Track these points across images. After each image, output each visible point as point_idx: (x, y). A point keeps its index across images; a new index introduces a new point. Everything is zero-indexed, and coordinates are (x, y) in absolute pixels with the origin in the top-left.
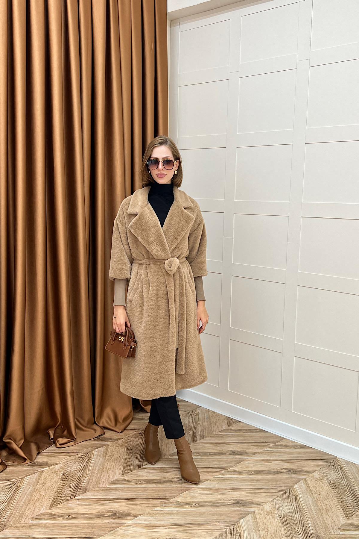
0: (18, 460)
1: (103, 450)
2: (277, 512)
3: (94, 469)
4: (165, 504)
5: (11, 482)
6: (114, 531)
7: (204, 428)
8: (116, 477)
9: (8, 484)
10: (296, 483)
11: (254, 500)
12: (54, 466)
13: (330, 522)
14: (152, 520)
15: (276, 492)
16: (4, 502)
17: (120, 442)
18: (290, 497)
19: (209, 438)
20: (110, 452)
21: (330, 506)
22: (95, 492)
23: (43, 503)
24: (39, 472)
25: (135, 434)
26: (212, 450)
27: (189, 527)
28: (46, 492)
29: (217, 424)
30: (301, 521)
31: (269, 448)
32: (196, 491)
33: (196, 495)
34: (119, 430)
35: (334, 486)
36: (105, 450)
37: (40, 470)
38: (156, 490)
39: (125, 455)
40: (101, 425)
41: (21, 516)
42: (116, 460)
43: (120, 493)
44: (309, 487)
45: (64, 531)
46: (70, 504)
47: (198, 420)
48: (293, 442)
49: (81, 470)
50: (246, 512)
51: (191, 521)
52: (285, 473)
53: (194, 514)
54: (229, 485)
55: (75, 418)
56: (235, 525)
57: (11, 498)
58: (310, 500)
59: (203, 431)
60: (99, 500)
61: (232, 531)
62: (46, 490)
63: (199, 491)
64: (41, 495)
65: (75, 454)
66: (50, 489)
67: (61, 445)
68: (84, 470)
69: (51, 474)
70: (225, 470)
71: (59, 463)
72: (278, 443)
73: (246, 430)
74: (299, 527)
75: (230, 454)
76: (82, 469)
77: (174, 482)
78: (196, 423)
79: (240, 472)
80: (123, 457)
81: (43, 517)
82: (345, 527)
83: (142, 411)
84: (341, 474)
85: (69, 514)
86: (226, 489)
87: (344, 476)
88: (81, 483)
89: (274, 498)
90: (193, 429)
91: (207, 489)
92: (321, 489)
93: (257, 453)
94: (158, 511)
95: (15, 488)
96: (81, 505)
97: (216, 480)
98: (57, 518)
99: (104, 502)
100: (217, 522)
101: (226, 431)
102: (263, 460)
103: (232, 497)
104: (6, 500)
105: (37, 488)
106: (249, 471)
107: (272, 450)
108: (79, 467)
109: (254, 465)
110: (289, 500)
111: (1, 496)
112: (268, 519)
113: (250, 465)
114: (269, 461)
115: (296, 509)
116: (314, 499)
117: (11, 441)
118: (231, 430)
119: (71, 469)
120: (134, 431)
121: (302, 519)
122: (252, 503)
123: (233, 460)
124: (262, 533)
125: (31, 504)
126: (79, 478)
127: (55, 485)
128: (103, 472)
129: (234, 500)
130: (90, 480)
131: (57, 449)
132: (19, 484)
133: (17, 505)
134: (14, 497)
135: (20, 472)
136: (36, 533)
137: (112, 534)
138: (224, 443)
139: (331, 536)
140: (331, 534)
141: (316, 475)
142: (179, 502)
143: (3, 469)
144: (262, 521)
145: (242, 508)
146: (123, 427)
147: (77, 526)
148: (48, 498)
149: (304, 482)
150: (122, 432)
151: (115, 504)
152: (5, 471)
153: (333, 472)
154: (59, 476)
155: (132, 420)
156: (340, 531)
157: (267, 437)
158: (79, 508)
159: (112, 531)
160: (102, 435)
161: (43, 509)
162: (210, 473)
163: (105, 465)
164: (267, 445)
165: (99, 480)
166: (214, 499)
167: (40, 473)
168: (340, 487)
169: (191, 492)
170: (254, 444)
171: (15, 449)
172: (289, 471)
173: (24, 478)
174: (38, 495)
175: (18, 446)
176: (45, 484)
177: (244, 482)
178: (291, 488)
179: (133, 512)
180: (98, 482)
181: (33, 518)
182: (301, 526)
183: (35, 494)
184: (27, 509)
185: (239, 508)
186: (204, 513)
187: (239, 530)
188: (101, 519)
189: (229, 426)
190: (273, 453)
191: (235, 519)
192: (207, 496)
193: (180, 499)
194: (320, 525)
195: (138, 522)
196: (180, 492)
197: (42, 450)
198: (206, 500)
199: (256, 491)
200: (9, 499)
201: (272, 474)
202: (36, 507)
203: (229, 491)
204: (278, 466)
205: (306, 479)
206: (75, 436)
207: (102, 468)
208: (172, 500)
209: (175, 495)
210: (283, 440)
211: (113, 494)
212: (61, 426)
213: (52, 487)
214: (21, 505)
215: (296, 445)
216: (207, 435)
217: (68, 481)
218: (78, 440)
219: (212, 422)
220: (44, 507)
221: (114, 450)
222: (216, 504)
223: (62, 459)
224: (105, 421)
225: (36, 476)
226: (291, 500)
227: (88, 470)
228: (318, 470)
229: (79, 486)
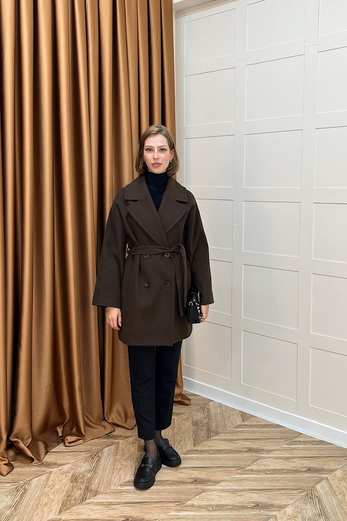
0: (25, 460)
1: (113, 448)
2: (300, 516)
3: (104, 469)
4: (180, 508)
5: (18, 485)
7: (218, 424)
8: (128, 478)
9: (15, 486)
10: (318, 483)
11: (275, 503)
12: (63, 467)
15: (298, 493)
16: (10, 507)
17: (131, 439)
18: (313, 498)
19: (224, 435)
20: (120, 451)
22: (106, 495)
23: (52, 508)
26: (227, 448)
28: (55, 495)
29: (231, 419)
31: (287, 444)
32: (212, 492)
33: (213, 497)
34: (130, 426)
36: (115, 449)
37: (48, 471)
38: (170, 492)
39: (136, 454)
40: (110, 421)
42: (127, 459)
43: (132, 496)
44: (331, 487)
46: (80, 508)
47: (211, 415)
48: (311, 437)
49: (91, 471)
50: (267, 517)
52: (306, 471)
54: (247, 485)
55: (84, 415)
57: (18, 503)
58: (335, 502)
59: (217, 427)
60: (110, 504)
62: (55, 493)
63: (215, 493)
64: (49, 499)
65: (85, 453)
66: (58, 492)
67: (69, 443)
68: (94, 470)
69: (60, 475)
70: (242, 469)
71: (68, 463)
72: (296, 439)
73: (261, 425)
75: (246, 452)
76: (92, 469)
77: (188, 483)
78: (209, 419)
79: (258, 472)
80: (134, 456)
86: (244, 490)
88: (91, 485)
89: (295, 500)
90: (207, 425)
91: (224, 491)
92: (345, 490)
93: (274, 450)
94: (173, 515)
95: (22, 491)
96: (92, 510)
97: (233, 480)
99: (115, 506)
101: (241, 427)
102: (281, 458)
103: (252, 500)
105: (45, 491)
106: (267, 470)
107: (290, 446)
108: (89, 468)
109: (272, 463)
110: (312, 502)
111: (8, 501)
113: (268, 463)
114: (287, 459)
115: (320, 512)
116: (339, 500)
117: (18, 440)
118: (246, 425)
119: (81, 470)
122: (272, 505)
123: (250, 458)
125: (38, 509)
126: (89, 479)
127: (64, 488)
128: (114, 472)
129: (253, 502)
130: (100, 481)
131: (66, 448)
132: (26, 487)
133: (24, 510)
134: (22, 502)
135: (28, 473)
138: (239, 440)
141: (338, 473)
142: (195, 505)
143: (10, 471)
145: (262, 512)
148: (56, 503)
149: (326, 482)
150: (132, 429)
151: (128, 508)
152: (12, 472)
154: (68, 478)
157: (285, 433)
158: (90, 513)
160: (111, 432)
161: (51, 514)
162: (226, 473)
163: (116, 465)
164: (284, 441)
165: (111, 482)
166: (232, 502)
167: (48, 474)
169: (208, 494)
170: (271, 440)
171: (22, 448)
172: (309, 470)
173: (31, 480)
174: (45, 499)
175: (25, 445)
176: (54, 486)
177: (263, 482)
178: (312, 489)
179: (147, 517)
180: (109, 483)
183: (43, 498)
184: (35, 515)
185: (260, 512)
186: (222, 517)
189: (243, 421)
190: (291, 449)
192: (225, 498)
193: (196, 502)
196: (196, 494)
197: (50, 449)
198: (223, 502)
199: (276, 492)
200: (16, 503)
201: (291, 473)
202: (44, 512)
203: (248, 493)
204: (297, 464)
205: (328, 479)
206: (84, 433)
207: (113, 467)
208: (187, 503)
209: (190, 497)
210: (301, 436)
211: (126, 498)
212: (69, 423)
213: (61, 490)
214: (28, 511)
215: (314, 441)
216: (221, 431)
217: (77, 483)
218: (88, 438)
219: (225, 417)
220: (53, 513)
221: (125, 449)
222: (234, 508)
223: (71, 459)
224: (114, 417)
225: (44, 477)
226: (314, 502)
227: (98, 470)
228: (340, 469)
229: (89, 488)
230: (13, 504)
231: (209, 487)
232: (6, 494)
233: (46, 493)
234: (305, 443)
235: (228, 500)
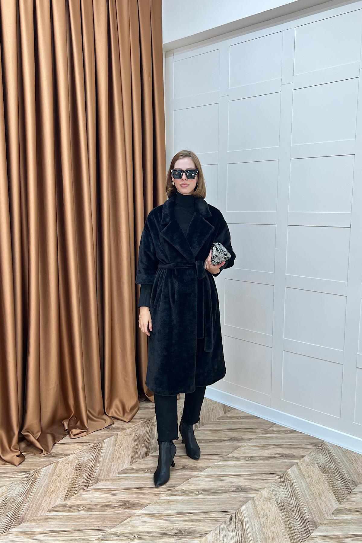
0: (35, 451)
1: (113, 439)
2: (274, 498)
3: (104, 459)
4: (171, 493)
5: (29, 474)
6: (125, 521)
7: (203, 416)
8: (125, 466)
9: (26, 475)
10: (289, 468)
11: (253, 486)
12: (69, 456)
13: (324, 506)
14: (159, 509)
15: (272, 477)
16: (22, 495)
17: (128, 431)
18: (285, 482)
19: (208, 425)
20: (119, 441)
21: (322, 491)
22: (106, 482)
23: (58, 494)
24: (55, 462)
25: (142, 423)
26: (211, 437)
27: (194, 516)
28: (61, 483)
29: (215, 411)
30: (297, 507)
31: (262, 433)
32: (199, 478)
33: (199, 482)
34: (127, 419)
35: (324, 470)
36: (115, 440)
39: (133, 444)
40: (110, 415)
41: (38, 509)
42: (125, 449)
43: (129, 482)
44: (301, 471)
45: (78, 523)
46: (84, 494)
48: (283, 427)
49: (93, 460)
50: (246, 499)
51: (195, 509)
52: (279, 458)
53: (198, 502)
54: (229, 471)
55: (86, 410)
56: (237, 513)
57: (29, 491)
58: (304, 484)
60: (110, 490)
61: (235, 519)
62: (62, 481)
63: (201, 479)
64: (56, 487)
65: (88, 444)
66: (65, 480)
67: (74, 435)
68: (96, 460)
69: (66, 464)
70: (224, 456)
71: (73, 454)
72: (270, 429)
73: (240, 417)
74: (296, 513)
75: (228, 441)
76: (94, 458)
77: (178, 470)
79: (238, 458)
80: (131, 446)
81: (58, 509)
82: (338, 512)
83: (146, 401)
84: (329, 458)
85: (82, 505)
86: (226, 476)
87: (332, 460)
88: (93, 473)
89: (270, 484)
91: (209, 476)
92: (312, 474)
93: (251, 439)
94: (165, 499)
95: (33, 479)
96: (94, 496)
97: (216, 467)
98: (71, 510)
99: (115, 492)
100: (220, 510)
101: (223, 418)
102: (258, 446)
103: (233, 484)
104: (24, 492)
105: (52, 480)
106: (246, 457)
107: (265, 435)
108: (91, 457)
109: (250, 451)
110: (285, 485)
111: (20, 489)
112: (266, 505)
113: (246, 451)
114: (263, 446)
115: (291, 494)
116: (307, 483)
117: (29, 434)
118: (227, 417)
119: (84, 459)
120: (140, 420)
121: (298, 505)
122: (250, 489)
123: (231, 446)
124: (262, 520)
125: (47, 496)
126: (91, 468)
127: (70, 476)
128: (113, 461)
129: (234, 486)
130: (101, 469)
131: (71, 440)
132: (36, 476)
133: (34, 497)
134: (32, 489)
135: (38, 463)
136: (52, 526)
137: (123, 525)
138: (222, 430)
139: (325, 521)
140: (326, 520)
141: (307, 459)
142: (184, 490)
143: (21, 461)
144: (261, 507)
145: (242, 495)
146: (130, 416)
147: (90, 517)
148: (62, 490)
149: (296, 467)
150: (129, 421)
151: (125, 494)
152: (24, 462)
153: (321, 455)
154: (73, 467)
155: (138, 410)
156: (333, 516)
157: (260, 423)
158: (92, 499)
159: (123, 522)
160: (111, 425)
161: (58, 501)
162: (211, 460)
163: (115, 455)
164: (260, 431)
165: (110, 470)
166: (216, 486)
167: (55, 464)
168: (330, 471)
169: (194, 479)
170: (249, 430)
171: (33, 441)
172: (282, 456)
173: (40, 469)
174: (53, 487)
175: (35, 438)
176: (61, 475)
177: (242, 468)
178: (285, 473)
179: (142, 501)
180: (109, 472)
181: (49, 511)
182: (298, 512)
183: (51, 486)
184: (44, 501)
185: (239, 495)
186: (207, 501)
187: (240, 518)
188: (112, 510)
189: (225, 413)
190: (266, 438)
191: (236, 506)
192: (209, 483)
193: (184, 487)
194: (315, 510)
195: (147, 512)
196: (184, 480)
197: (58, 440)
198: (208, 487)
199: (253, 477)
200: (27, 491)
201: (267, 459)
202: (52, 499)
203: (229, 478)
204: (272, 451)
205: (298, 464)
206: (87, 426)
207: (112, 457)
208: (177, 488)
209: (179, 482)
210: (275, 426)
211: (123, 484)
212: (74, 418)
213: (67, 478)
214: (38, 497)
215: (286, 430)
216: (206, 422)
217: (81, 471)
218: (90, 430)
219: (209, 410)
220: (59, 499)
221: (123, 439)
222: (218, 491)
223: (75, 449)
224: (114, 412)
225: (52, 466)
226: (286, 485)
227: (99, 459)
228: (308, 455)
229: (91, 476)
230: (24, 491)
231: (196, 473)
232: (18, 482)
233: (54, 481)
234: (279, 432)
235: (212, 484)
